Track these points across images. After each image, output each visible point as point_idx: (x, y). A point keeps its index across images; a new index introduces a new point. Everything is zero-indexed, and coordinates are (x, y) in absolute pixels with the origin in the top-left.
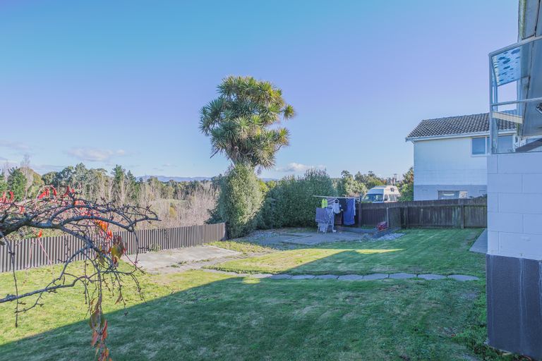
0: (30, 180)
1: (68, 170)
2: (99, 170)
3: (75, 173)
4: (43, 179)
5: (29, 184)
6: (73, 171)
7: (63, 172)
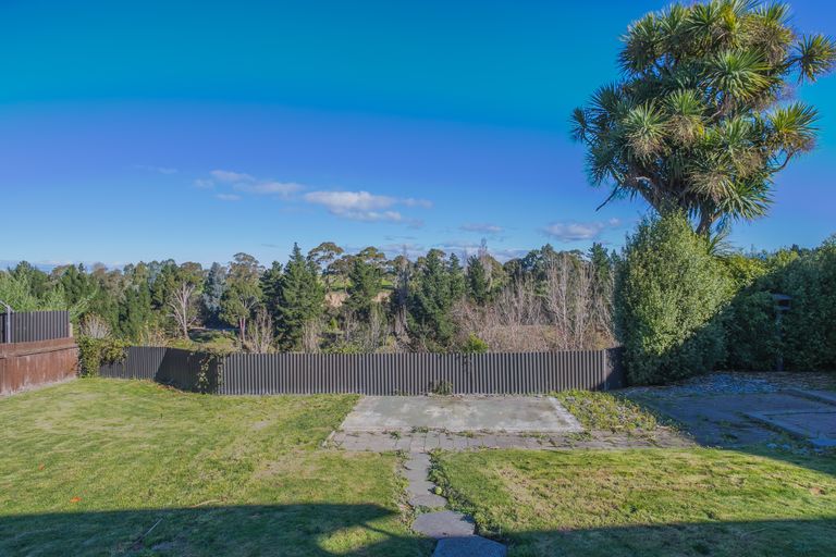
0: (489, 268)
1: (532, 255)
2: (572, 252)
3: (541, 258)
4: (505, 269)
5: (488, 275)
6: (539, 256)
7: (527, 259)
